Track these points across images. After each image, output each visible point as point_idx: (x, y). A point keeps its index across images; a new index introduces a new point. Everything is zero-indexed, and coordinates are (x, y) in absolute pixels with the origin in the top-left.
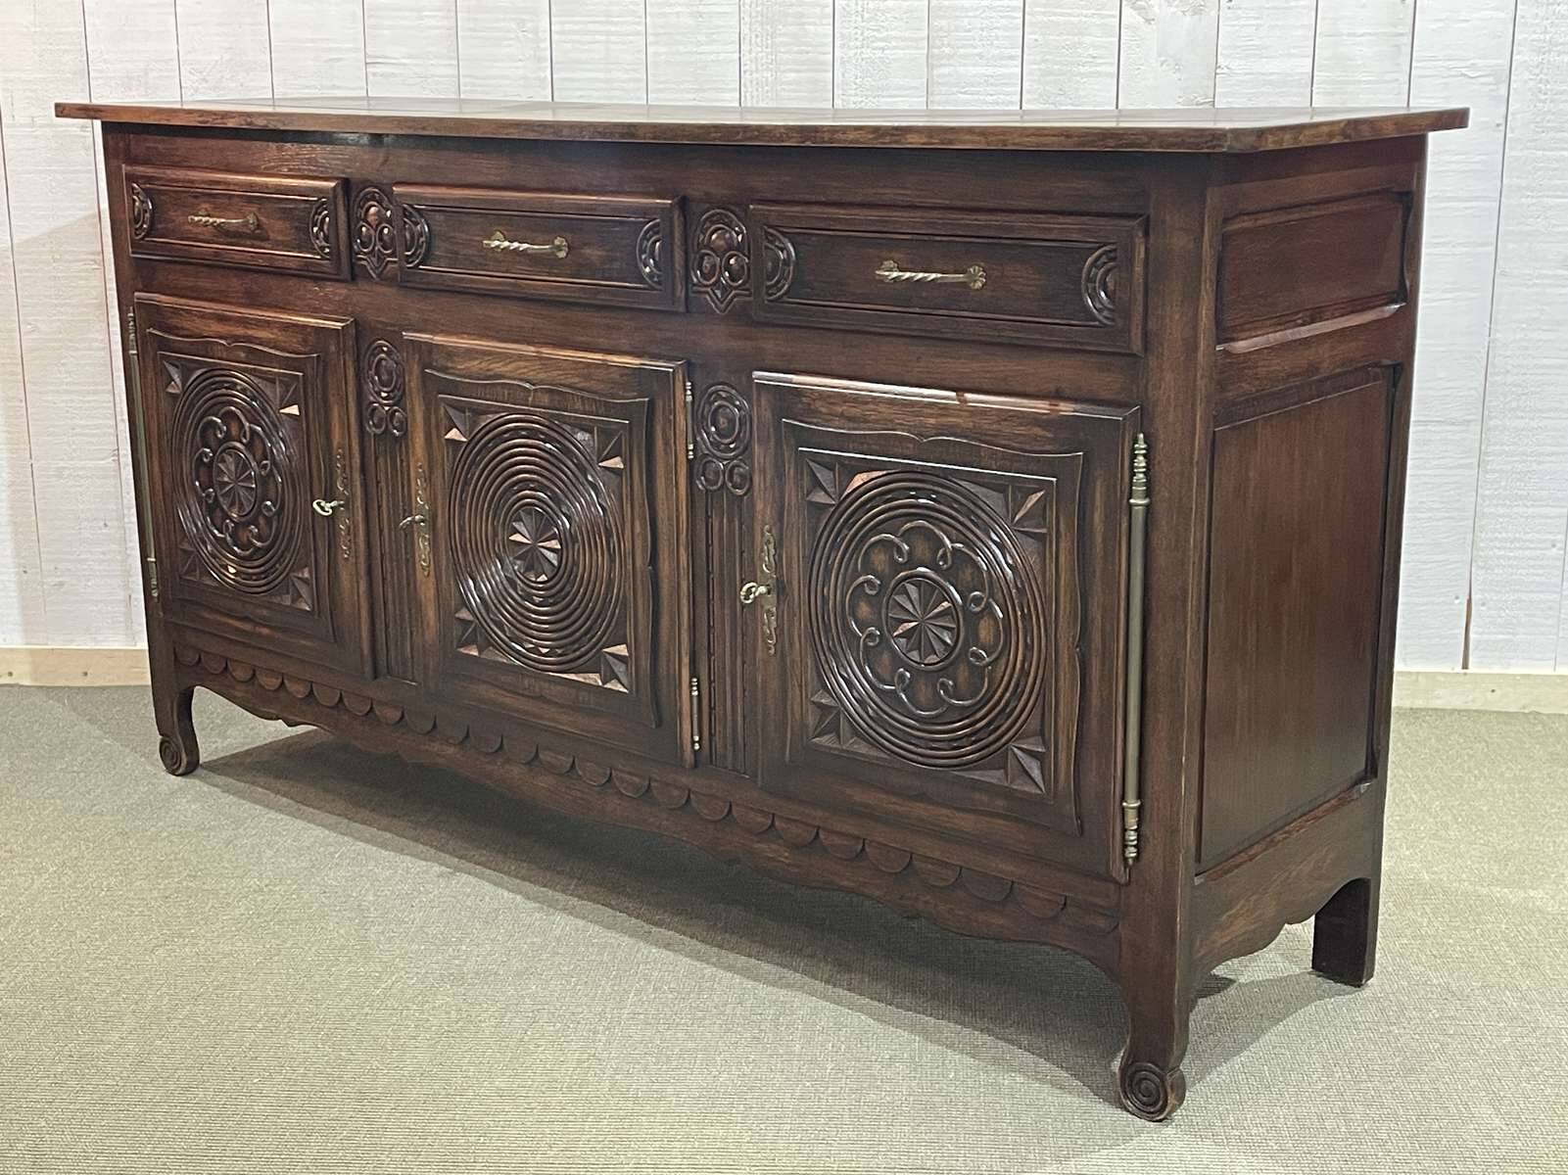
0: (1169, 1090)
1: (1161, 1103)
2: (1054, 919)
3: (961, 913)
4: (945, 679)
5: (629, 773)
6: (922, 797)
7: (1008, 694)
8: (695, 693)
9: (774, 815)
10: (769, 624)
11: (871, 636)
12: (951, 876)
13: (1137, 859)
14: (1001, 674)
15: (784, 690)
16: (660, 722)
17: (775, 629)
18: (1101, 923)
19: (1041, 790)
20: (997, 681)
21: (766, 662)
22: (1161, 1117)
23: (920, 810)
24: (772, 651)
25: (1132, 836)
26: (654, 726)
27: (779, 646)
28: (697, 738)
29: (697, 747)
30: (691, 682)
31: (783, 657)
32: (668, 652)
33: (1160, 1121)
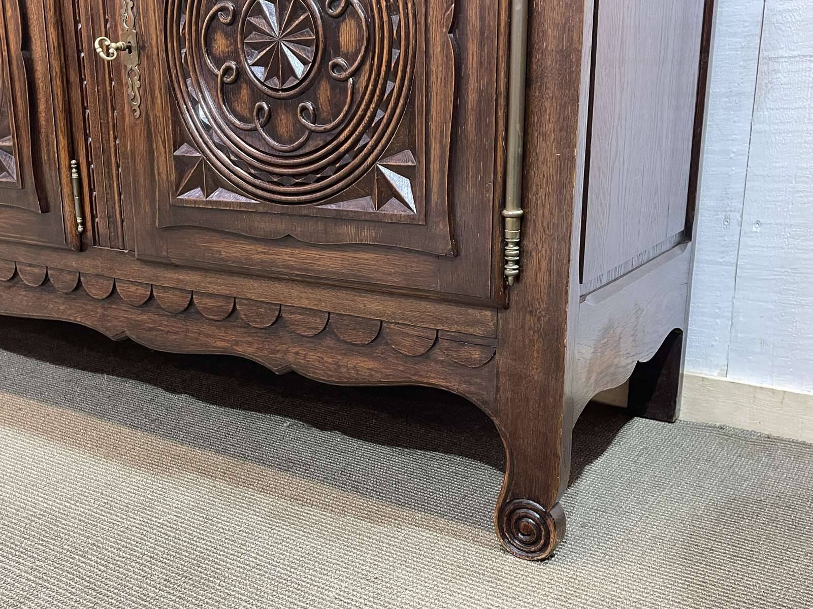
0: (551, 528)
1: (542, 542)
2: (426, 356)
3: (330, 360)
4: (303, 104)
5: (30, 265)
6: (287, 240)
7: (373, 105)
8: (75, 176)
9: (152, 285)
10: (132, 87)
11: (228, 70)
12: (319, 323)
13: (517, 278)
14: (364, 84)
15: (151, 152)
16: (45, 209)
17: (139, 89)
18: (476, 355)
19: (413, 211)
20: (361, 90)
21: (132, 127)
22: (543, 556)
23: (285, 256)
24: (138, 113)
25: (512, 250)
26: (40, 212)
27: (143, 107)
28: (79, 220)
29: (80, 228)
30: (70, 164)
31: (147, 115)
32: (47, 136)
33: (542, 560)
